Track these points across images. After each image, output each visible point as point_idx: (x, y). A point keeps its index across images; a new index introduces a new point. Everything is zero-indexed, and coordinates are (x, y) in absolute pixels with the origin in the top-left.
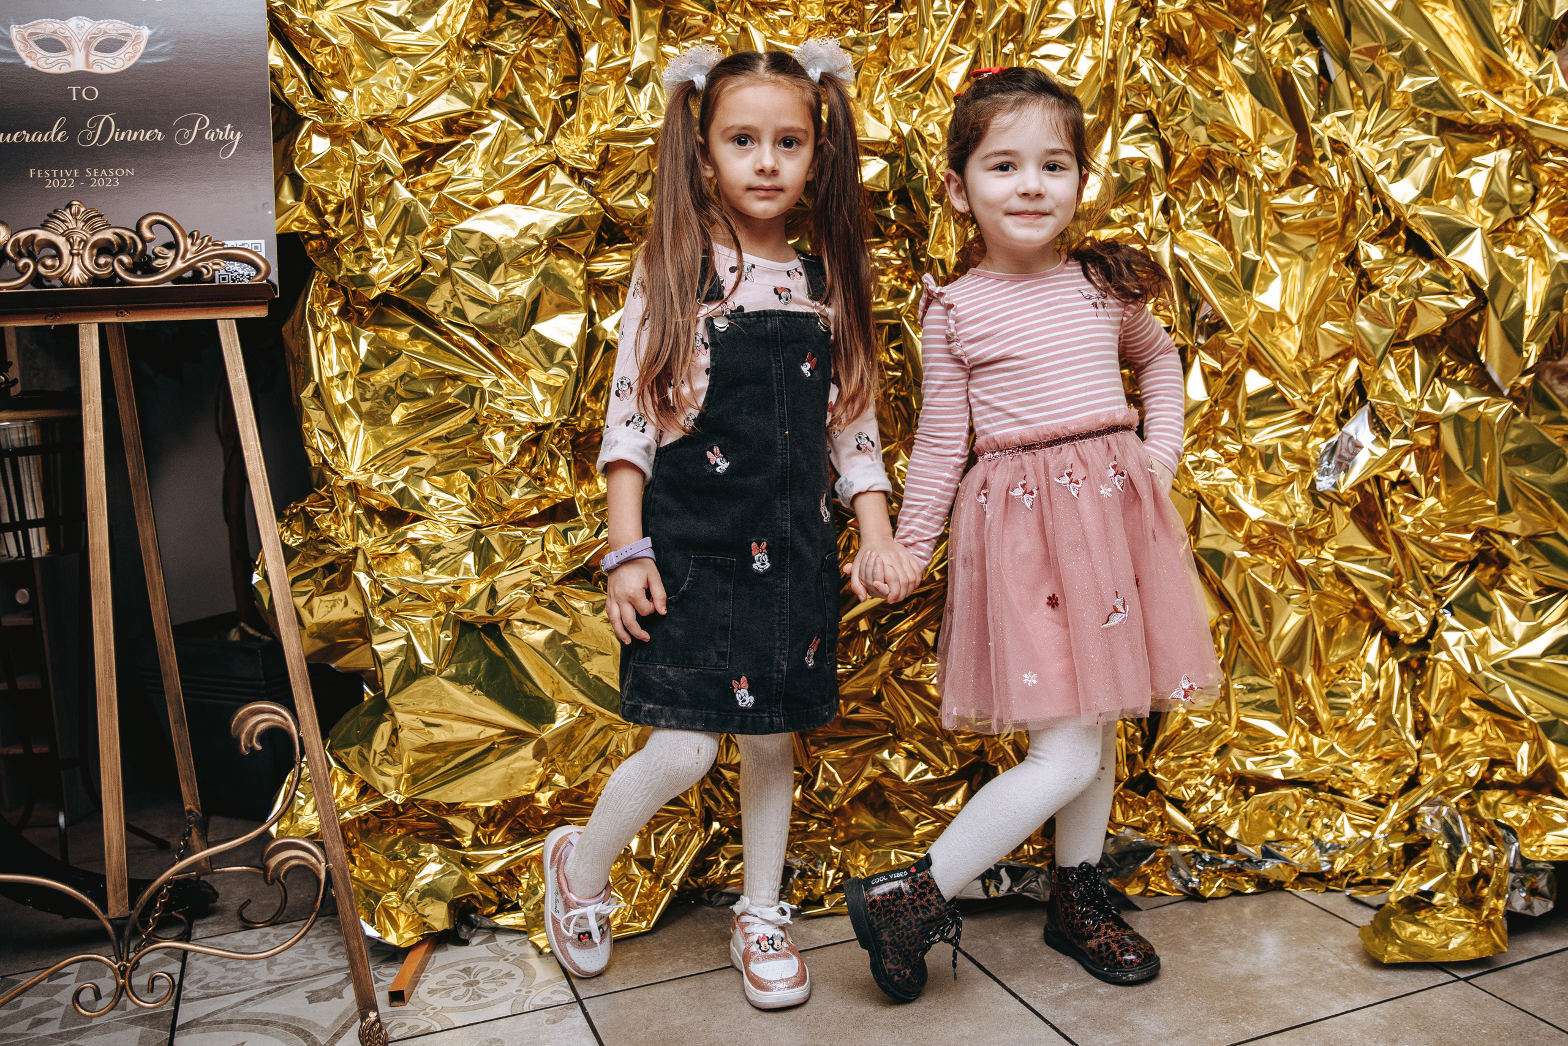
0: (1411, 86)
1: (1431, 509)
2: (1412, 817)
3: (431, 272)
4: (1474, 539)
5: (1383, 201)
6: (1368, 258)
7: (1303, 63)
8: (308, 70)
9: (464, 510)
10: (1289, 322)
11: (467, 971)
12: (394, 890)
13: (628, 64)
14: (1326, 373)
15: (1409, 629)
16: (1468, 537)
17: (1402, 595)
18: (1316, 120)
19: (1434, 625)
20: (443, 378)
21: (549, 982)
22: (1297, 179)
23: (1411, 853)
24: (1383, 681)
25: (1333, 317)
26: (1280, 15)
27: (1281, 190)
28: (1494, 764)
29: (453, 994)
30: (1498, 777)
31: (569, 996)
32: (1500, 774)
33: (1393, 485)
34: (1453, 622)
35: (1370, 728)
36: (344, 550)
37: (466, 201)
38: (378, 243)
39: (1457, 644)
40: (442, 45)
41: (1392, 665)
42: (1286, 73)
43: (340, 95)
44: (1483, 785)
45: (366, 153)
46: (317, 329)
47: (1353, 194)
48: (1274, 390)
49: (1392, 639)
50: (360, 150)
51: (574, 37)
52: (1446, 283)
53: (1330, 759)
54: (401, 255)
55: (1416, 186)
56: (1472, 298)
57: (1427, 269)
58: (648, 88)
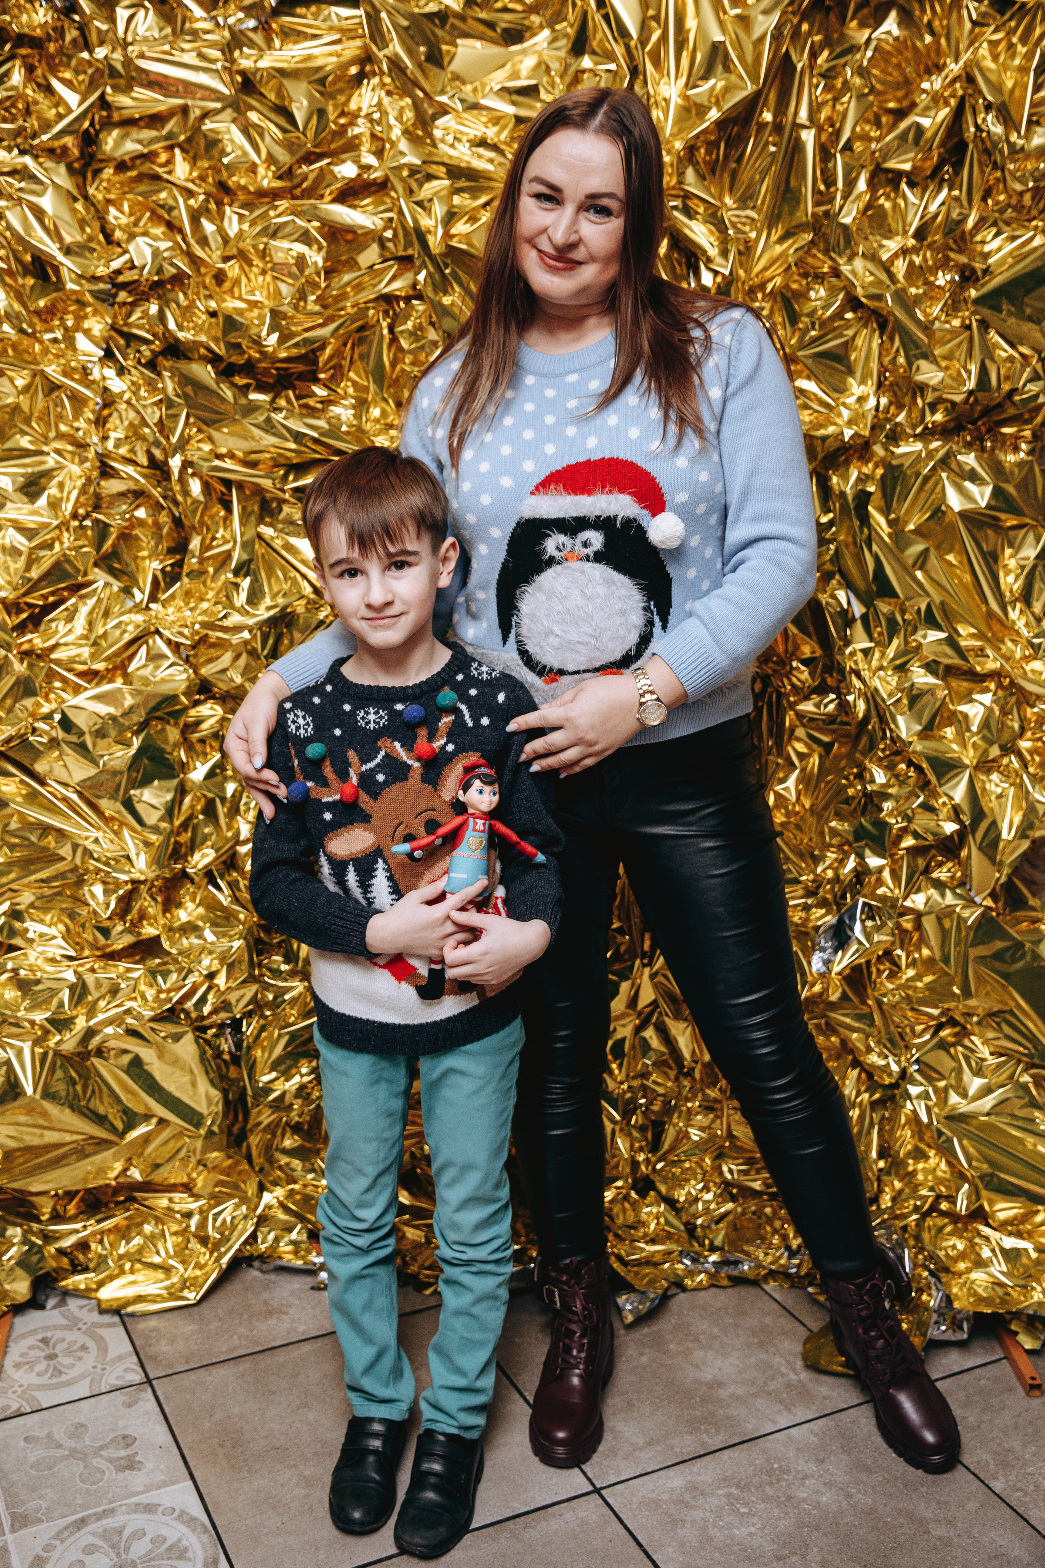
0: (925, 637)
1: (909, 981)
3: (38, 739)
4: (941, 1013)
5: (891, 731)
6: (873, 781)
7: (833, 596)
9: (60, 941)
10: (803, 810)
11: (46, 1341)
13: (229, 556)
15: (883, 1072)
16: (936, 1011)
17: (879, 1043)
18: (841, 650)
19: (903, 1074)
20: (47, 830)
21: (120, 1358)
22: (821, 688)
25: (840, 816)
27: (806, 698)
28: (939, 1196)
29: (36, 1369)
30: (942, 1207)
31: (138, 1377)
32: (944, 1206)
33: (878, 959)
34: (917, 1077)
37: (71, 671)
39: (919, 1096)
40: (55, 523)
41: (866, 1099)
42: (819, 605)
44: (933, 1211)
47: (866, 719)
49: (868, 1075)
51: (177, 523)
52: (935, 811)
54: (11, 719)
55: (920, 723)
56: (957, 827)
57: (921, 799)
58: (246, 583)
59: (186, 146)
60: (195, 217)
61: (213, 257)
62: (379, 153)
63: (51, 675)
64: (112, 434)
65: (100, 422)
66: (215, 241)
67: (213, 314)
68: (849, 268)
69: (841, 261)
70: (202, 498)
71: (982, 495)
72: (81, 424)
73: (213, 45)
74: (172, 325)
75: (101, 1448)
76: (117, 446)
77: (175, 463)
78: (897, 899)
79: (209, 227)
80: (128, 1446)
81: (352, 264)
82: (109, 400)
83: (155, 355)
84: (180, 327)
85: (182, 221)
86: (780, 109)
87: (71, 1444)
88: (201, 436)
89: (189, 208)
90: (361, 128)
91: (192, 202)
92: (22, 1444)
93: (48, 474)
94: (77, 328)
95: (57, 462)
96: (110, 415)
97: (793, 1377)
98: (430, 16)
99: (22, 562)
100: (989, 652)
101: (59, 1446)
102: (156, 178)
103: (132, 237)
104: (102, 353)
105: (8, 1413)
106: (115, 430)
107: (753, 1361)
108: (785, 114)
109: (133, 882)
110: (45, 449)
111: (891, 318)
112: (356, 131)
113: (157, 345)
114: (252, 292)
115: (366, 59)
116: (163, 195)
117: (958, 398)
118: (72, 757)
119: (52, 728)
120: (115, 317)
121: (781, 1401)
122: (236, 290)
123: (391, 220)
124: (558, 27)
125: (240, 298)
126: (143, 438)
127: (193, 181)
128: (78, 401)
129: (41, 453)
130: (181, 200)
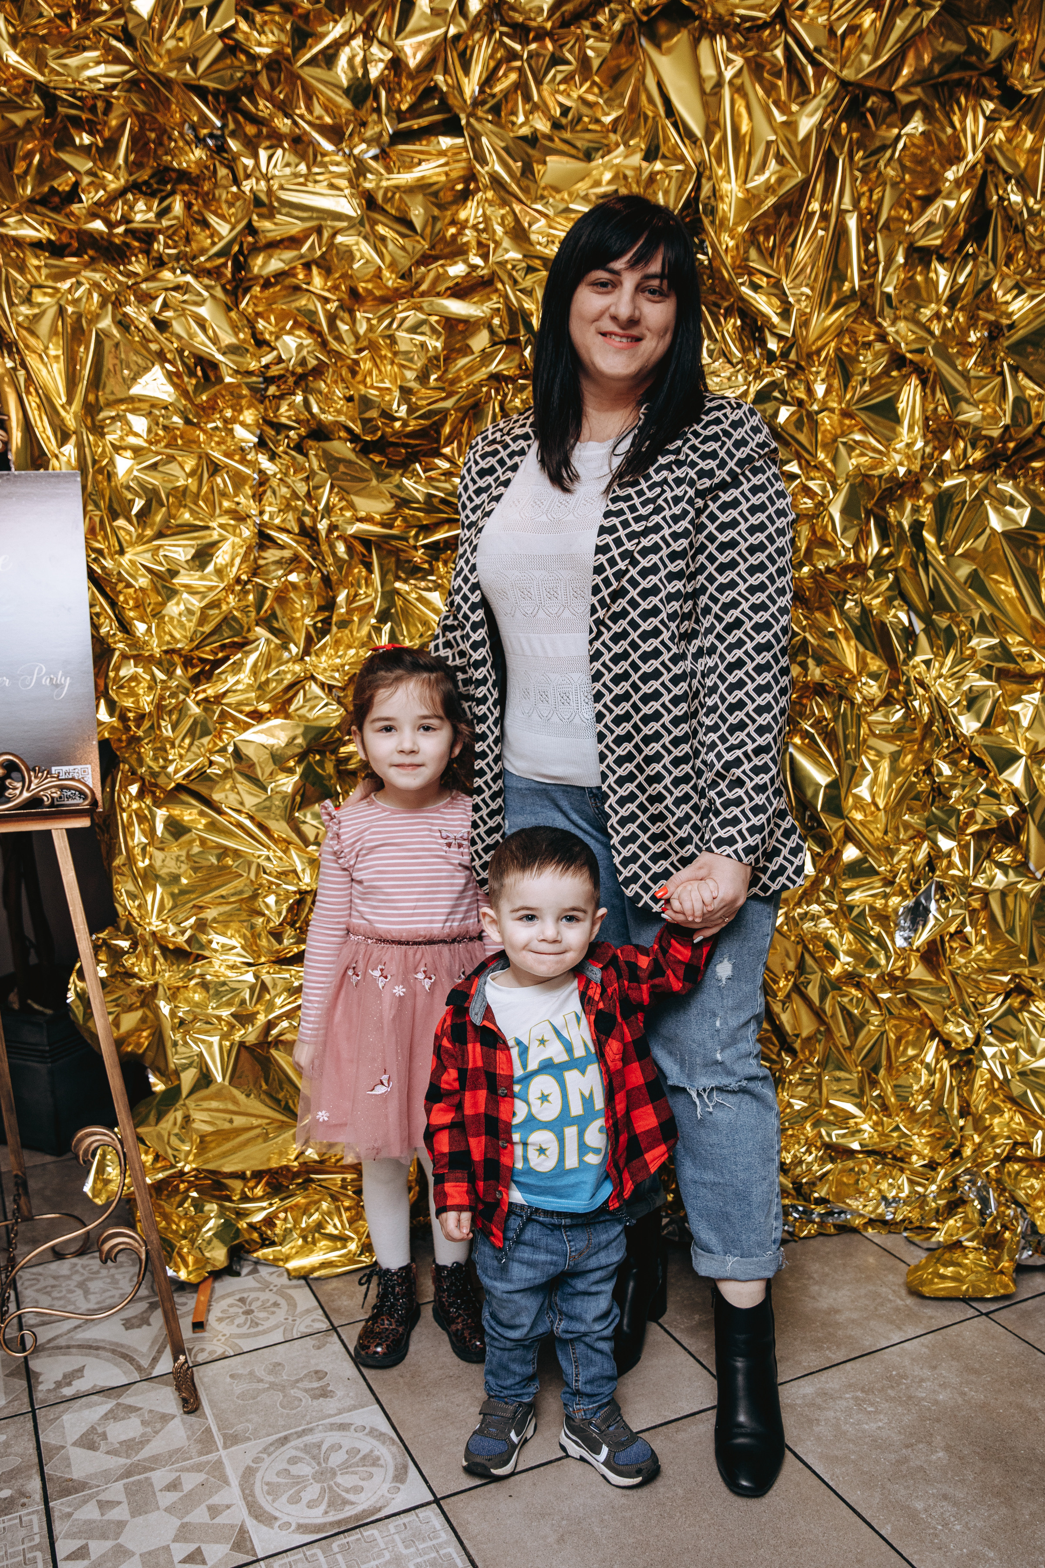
0: (979, 644)
1: (980, 954)
2: (955, 1180)
3: (215, 770)
4: (1011, 980)
5: (954, 729)
6: (940, 774)
7: (895, 616)
8: (113, 604)
9: (239, 950)
10: (878, 809)
11: (242, 1300)
12: (185, 1238)
13: (371, 606)
14: (905, 849)
15: (960, 1039)
16: (1006, 979)
17: (954, 1013)
18: (905, 663)
19: (978, 1040)
20: (225, 851)
21: (308, 1311)
22: (888, 701)
23: (952, 1208)
24: (938, 1075)
25: (911, 811)
26: (880, 574)
27: (876, 710)
28: (1016, 1144)
29: (237, 1322)
30: (1019, 1153)
31: (324, 1325)
32: (1020, 1152)
33: (952, 935)
34: (991, 1039)
35: (927, 1111)
36: (147, 984)
37: (241, 712)
38: (173, 746)
39: (994, 1056)
40: (222, 586)
41: (945, 1064)
42: (883, 624)
43: (140, 628)
44: (1011, 1158)
45: (164, 677)
46: (123, 810)
47: (931, 722)
48: (865, 860)
49: (946, 1043)
50: (160, 676)
51: (326, 580)
52: (997, 796)
53: (895, 1134)
54: (190, 755)
55: (979, 720)
56: (1016, 809)
57: (984, 786)
58: (387, 628)
59: (322, 262)
60: (332, 319)
61: (348, 349)
62: (485, 257)
63: (224, 715)
64: (268, 509)
65: (258, 497)
66: (348, 338)
67: (350, 399)
68: (893, 329)
69: (885, 324)
70: (346, 557)
71: (1022, 517)
72: (241, 499)
73: (340, 176)
74: (315, 409)
75: (297, 1381)
76: (271, 518)
77: (322, 526)
78: (967, 878)
79: (343, 327)
80: (320, 1379)
81: (466, 350)
82: (264, 479)
83: (302, 438)
84: (323, 411)
85: (320, 324)
86: (826, 198)
87: (271, 1379)
88: (344, 503)
89: (326, 312)
90: (469, 235)
91: (328, 307)
92: (228, 1380)
93: (214, 544)
94: (234, 420)
95: (220, 535)
96: (265, 492)
97: (900, 1302)
98: (524, 138)
99: (195, 619)
100: (1036, 654)
101: (261, 1381)
102: (297, 289)
103: (277, 338)
104: (256, 440)
105: (215, 1356)
106: (270, 505)
107: (863, 1292)
108: (830, 200)
109: (300, 892)
110: (211, 524)
111: (934, 369)
112: (465, 239)
113: (302, 431)
114: (382, 381)
115: (471, 177)
116: (303, 302)
117: (996, 433)
118: (243, 785)
119: (227, 760)
120: (266, 409)
121: (892, 1322)
122: (368, 380)
123: (498, 309)
124: (632, 143)
125: (372, 387)
126: (295, 509)
127: (328, 290)
128: (239, 480)
129: (207, 528)
130: (319, 305)
